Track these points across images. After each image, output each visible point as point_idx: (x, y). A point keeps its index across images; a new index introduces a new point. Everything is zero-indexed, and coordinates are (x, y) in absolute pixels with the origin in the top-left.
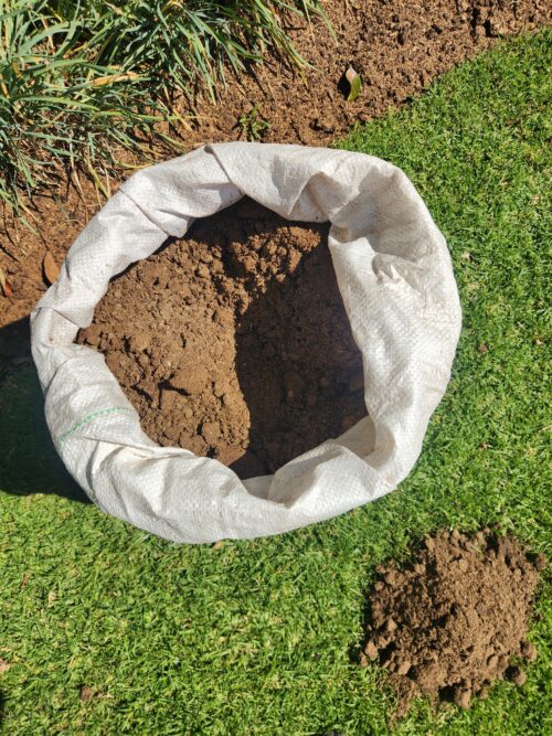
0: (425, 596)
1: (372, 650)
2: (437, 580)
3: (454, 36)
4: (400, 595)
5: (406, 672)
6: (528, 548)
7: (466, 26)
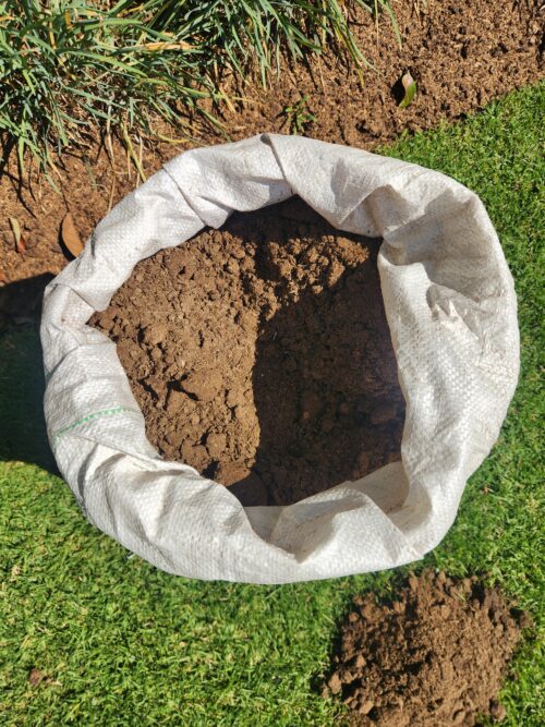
0: (401, 637)
1: (336, 683)
2: (416, 623)
3: (520, 58)
4: (374, 631)
5: (367, 712)
6: (514, 603)
7: (533, 49)
